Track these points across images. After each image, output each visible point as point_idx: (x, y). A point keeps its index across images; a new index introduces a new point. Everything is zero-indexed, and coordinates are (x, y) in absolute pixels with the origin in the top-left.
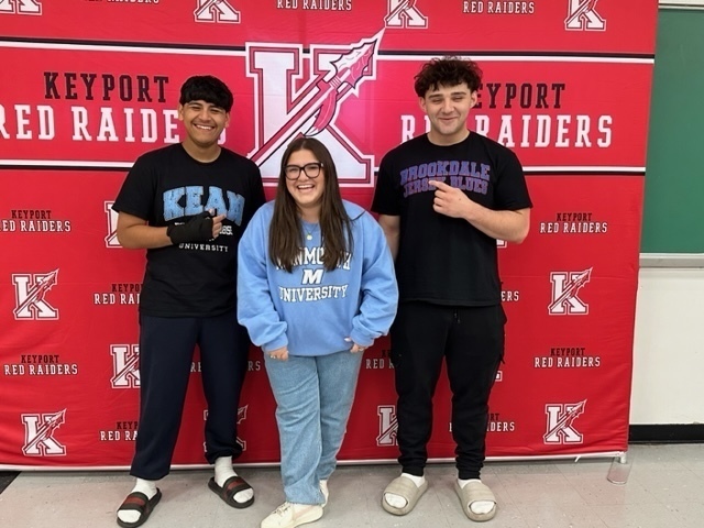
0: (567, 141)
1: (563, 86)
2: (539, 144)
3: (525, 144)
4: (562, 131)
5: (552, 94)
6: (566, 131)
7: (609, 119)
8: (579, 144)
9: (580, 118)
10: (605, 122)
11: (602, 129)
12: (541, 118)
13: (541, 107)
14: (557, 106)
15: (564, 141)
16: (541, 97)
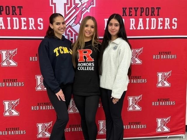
0: (162, 27)
1: (160, 8)
2: (152, 28)
3: (147, 28)
4: (160, 23)
5: (156, 11)
6: (161, 23)
7: (176, 19)
8: (166, 28)
9: (166, 19)
10: (175, 20)
11: (173, 23)
12: (152, 19)
13: (152, 15)
14: (158, 15)
15: (161, 27)
16: (153, 12)
